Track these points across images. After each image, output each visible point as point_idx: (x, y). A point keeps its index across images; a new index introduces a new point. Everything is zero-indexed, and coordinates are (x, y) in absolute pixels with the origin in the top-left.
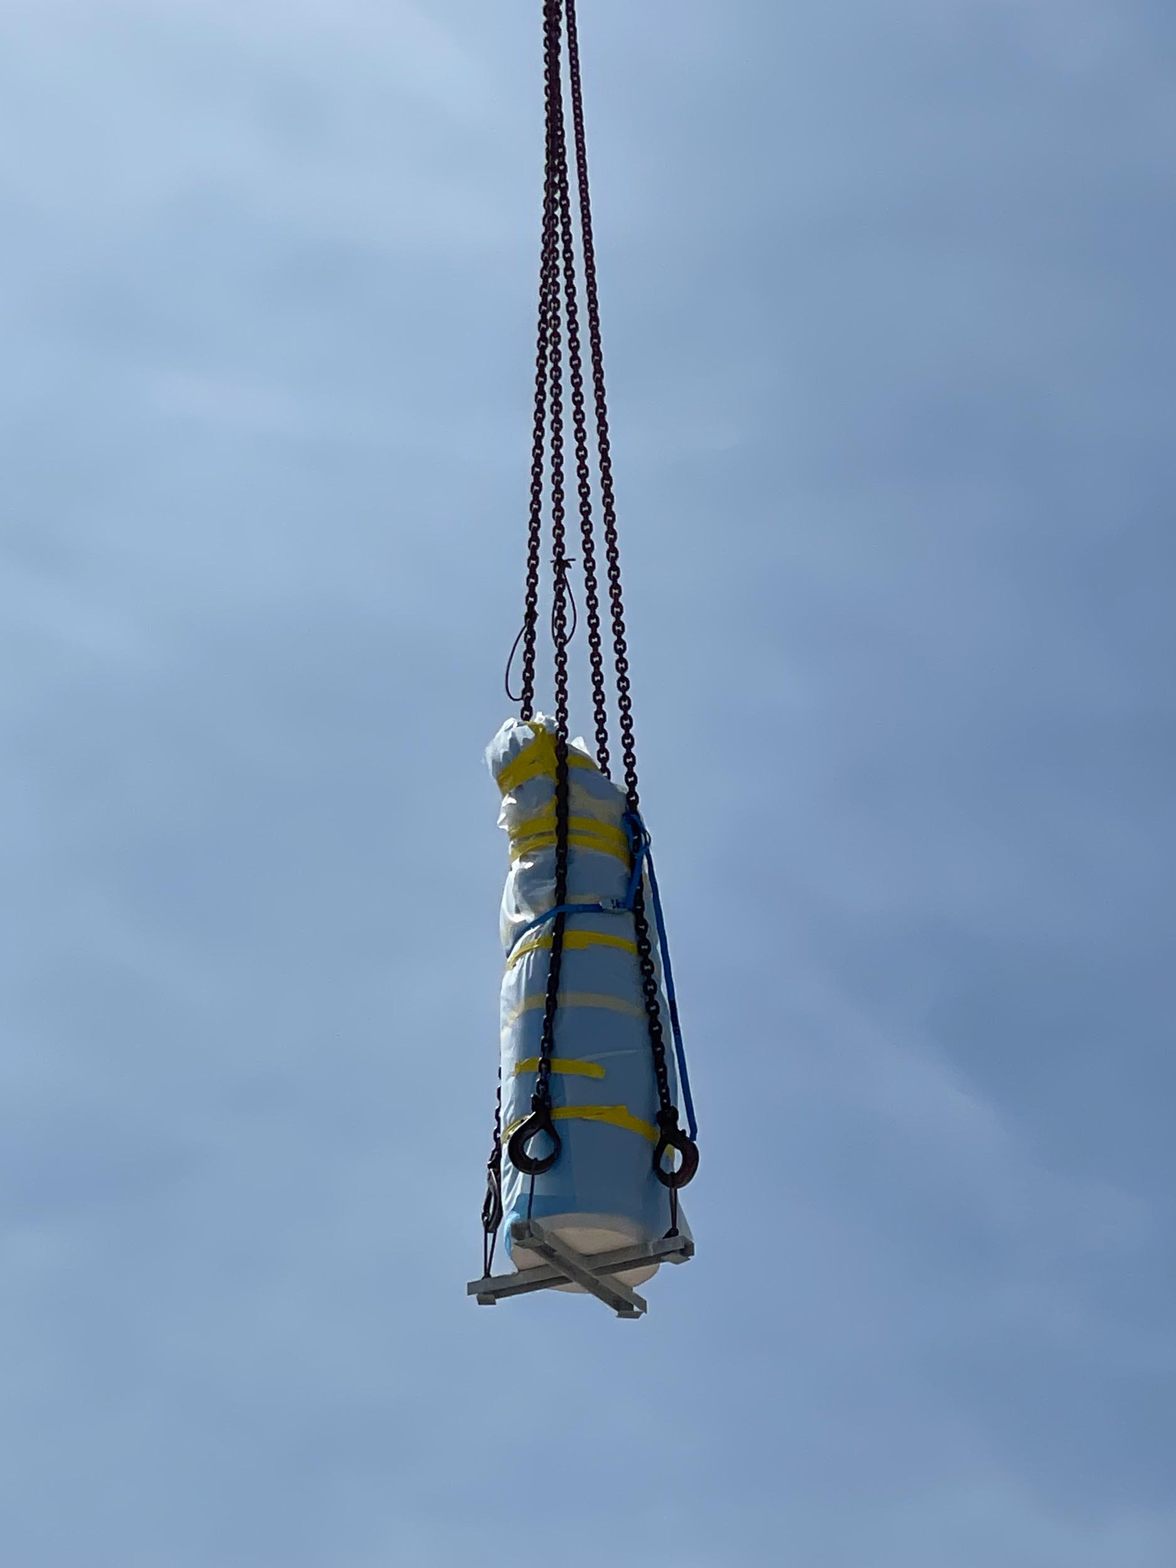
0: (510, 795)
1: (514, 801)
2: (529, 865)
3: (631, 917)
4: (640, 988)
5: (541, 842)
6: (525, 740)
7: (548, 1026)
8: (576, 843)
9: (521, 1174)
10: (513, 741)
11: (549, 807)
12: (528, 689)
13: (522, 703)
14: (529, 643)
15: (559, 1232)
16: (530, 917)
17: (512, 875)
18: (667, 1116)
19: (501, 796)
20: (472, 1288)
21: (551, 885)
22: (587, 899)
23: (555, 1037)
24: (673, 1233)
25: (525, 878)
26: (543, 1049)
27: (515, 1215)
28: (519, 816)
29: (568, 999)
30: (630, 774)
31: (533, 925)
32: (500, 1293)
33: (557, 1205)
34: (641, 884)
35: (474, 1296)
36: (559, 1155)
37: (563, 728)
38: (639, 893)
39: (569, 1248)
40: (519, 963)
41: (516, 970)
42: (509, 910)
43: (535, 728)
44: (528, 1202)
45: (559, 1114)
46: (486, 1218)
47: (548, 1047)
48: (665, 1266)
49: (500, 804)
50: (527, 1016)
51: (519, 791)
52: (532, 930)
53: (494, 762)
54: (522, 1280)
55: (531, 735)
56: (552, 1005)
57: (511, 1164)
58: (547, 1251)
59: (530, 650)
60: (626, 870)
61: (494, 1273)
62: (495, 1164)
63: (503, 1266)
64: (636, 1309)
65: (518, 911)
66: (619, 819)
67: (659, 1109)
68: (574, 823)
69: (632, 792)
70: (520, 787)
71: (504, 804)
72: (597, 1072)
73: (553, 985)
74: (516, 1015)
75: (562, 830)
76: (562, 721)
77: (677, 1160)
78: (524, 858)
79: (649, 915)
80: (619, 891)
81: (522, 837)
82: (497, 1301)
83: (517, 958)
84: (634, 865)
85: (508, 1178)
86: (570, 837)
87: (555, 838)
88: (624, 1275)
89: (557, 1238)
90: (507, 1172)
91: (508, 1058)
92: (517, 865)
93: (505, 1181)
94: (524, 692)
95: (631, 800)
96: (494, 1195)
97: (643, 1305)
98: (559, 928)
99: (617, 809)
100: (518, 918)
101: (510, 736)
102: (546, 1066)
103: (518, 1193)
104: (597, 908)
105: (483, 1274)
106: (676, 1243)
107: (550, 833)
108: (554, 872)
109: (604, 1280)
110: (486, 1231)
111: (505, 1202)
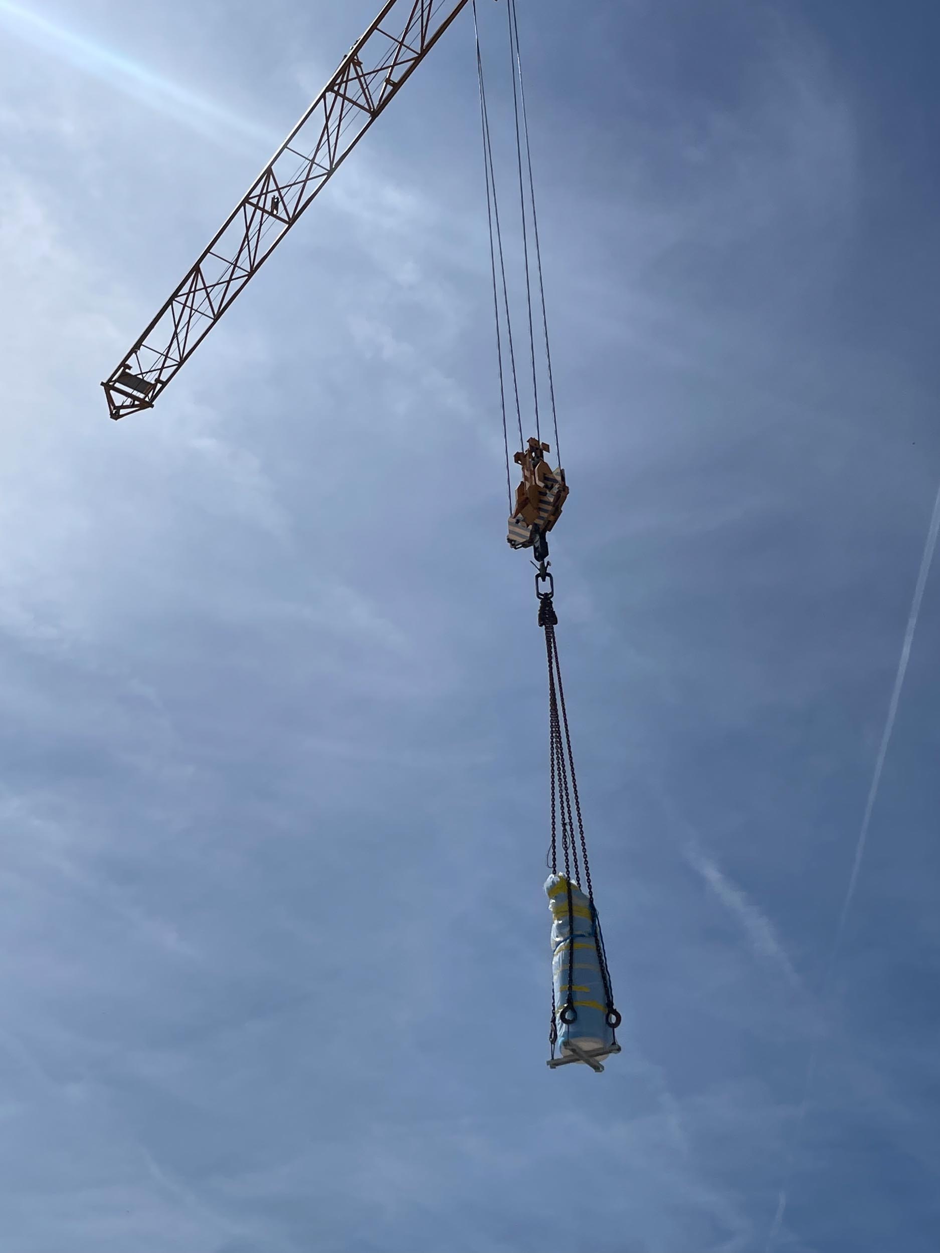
0: (553, 899)
1: (554, 901)
2: (560, 922)
3: (594, 939)
4: (598, 962)
5: (563, 914)
6: (557, 881)
7: (570, 976)
8: (575, 914)
9: (564, 1025)
10: (553, 882)
11: (566, 903)
12: (554, 864)
13: (553, 869)
14: (554, 849)
15: (578, 1044)
16: (562, 939)
17: (554, 926)
18: (610, 1004)
19: (548, 898)
20: (548, 1063)
21: (568, 929)
22: (579, 933)
23: (573, 979)
24: (614, 1043)
25: (559, 926)
26: (569, 983)
27: (563, 1038)
28: (556, 906)
29: (576, 966)
30: (590, 891)
31: (563, 941)
32: (558, 1065)
33: (577, 1035)
34: (596, 927)
35: (549, 1066)
36: (576, 1017)
37: (569, 877)
38: (596, 930)
39: (581, 1049)
40: (559, 954)
41: (558, 957)
42: (554, 936)
43: (560, 877)
44: (567, 1034)
45: (576, 1004)
46: (551, 1040)
47: (571, 981)
48: (611, 1055)
49: (549, 902)
50: (563, 971)
51: (556, 898)
52: (563, 943)
53: (547, 888)
54: (565, 1060)
55: (559, 880)
56: (571, 968)
57: (560, 1021)
58: (573, 1050)
59: (554, 852)
60: (591, 923)
61: (555, 1058)
62: (554, 1020)
63: (558, 1056)
64: (601, 1069)
65: (557, 937)
66: (587, 907)
67: (607, 1002)
68: (574, 908)
69: (591, 897)
70: (556, 897)
71: (551, 902)
72: (587, 990)
73: (571, 962)
74: (558, 971)
75: (571, 910)
76: (568, 875)
77: (613, 1019)
78: (559, 920)
79: (599, 938)
80: (589, 930)
81: (558, 913)
82: (556, 1067)
83: (558, 952)
84: (593, 921)
85: (559, 1026)
86: (574, 912)
87: (568, 913)
88: (598, 1058)
89: (577, 1047)
90: (559, 1024)
91: (557, 987)
92: (556, 922)
93: (558, 1027)
94: (553, 865)
95: (591, 900)
96: (555, 1031)
97: (603, 1068)
98: (571, 942)
99: (588, 903)
100: (558, 939)
101: (552, 880)
102: (570, 988)
103: (564, 1031)
104: (582, 936)
105: (551, 1058)
106: (616, 1047)
107: (567, 911)
108: (569, 923)
109: (591, 1060)
110: (552, 1044)
111: (558, 1034)
